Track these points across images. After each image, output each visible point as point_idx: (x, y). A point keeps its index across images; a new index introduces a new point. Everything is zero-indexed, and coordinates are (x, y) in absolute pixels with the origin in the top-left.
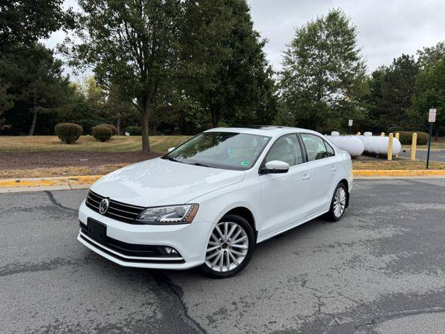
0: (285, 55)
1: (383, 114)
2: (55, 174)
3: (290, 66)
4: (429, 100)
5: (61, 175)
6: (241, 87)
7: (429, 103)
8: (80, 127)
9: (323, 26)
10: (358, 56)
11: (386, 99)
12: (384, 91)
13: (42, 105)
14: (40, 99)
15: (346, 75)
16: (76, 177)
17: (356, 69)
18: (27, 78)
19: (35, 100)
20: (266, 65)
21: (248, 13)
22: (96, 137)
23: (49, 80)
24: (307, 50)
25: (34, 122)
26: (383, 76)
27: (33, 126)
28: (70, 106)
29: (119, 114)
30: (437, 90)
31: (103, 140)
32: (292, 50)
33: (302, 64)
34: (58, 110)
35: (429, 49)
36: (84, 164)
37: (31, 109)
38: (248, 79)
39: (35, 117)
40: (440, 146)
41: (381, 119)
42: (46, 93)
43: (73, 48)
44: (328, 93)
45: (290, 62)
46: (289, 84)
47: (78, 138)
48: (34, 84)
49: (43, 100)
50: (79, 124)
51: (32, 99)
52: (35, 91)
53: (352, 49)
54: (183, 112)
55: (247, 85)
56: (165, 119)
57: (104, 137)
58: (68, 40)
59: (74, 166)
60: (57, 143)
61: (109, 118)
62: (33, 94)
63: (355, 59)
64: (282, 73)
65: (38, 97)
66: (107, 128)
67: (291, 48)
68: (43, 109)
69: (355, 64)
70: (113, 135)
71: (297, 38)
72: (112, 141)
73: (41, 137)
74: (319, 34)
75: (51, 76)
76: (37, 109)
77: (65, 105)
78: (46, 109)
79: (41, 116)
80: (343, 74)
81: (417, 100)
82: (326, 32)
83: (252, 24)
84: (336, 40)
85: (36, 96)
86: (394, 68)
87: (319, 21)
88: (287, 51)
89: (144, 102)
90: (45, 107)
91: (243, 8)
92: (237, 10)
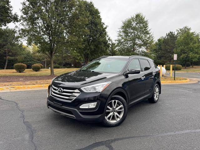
0: (118, 33)
1: (163, 57)
2: (5, 85)
3: (120, 37)
4: (181, 51)
5: (8, 86)
6: (97, 46)
7: (181, 52)
8: (26, 65)
9: (134, 20)
10: (149, 32)
11: (164, 51)
12: (163, 47)
13: (10, 56)
14: (9, 53)
15: (145, 41)
16: (13, 86)
17: (149, 38)
18: (3, 44)
19: (7, 53)
20: (108, 37)
21: (99, 14)
22: (33, 70)
23: (13, 45)
24: (128, 30)
25: (7, 63)
26: (162, 41)
27: (6, 65)
28: (23, 56)
29: (45, 59)
30: (184, 47)
31: (37, 71)
32: (121, 30)
33: (126, 36)
34: (17, 58)
35: (181, 29)
36: (21, 81)
37: (5, 57)
38: (100, 43)
39: (7, 61)
40: (186, 70)
41: (162, 59)
42: (11, 50)
43: (19, 30)
44: (138, 48)
45: (121, 36)
46: (121, 45)
47: (24, 70)
48: (6, 47)
49: (10, 54)
50: (25, 64)
51: (5, 53)
52: (6, 50)
53: (147, 29)
54: (75, 58)
55: (99, 45)
56: (67, 61)
57: (37, 69)
58: (16, 27)
59: (16, 82)
60: (15, 72)
61: (42, 61)
62: (6, 51)
63: (148, 34)
64: (117, 40)
65: (8, 52)
66: (38, 65)
68: (10, 57)
69: (148, 36)
70: (41, 68)
71: (123, 25)
72: (41, 71)
73: (9, 70)
74: (132, 23)
75: (14, 42)
76: (8, 57)
77: (21, 56)
78: (12, 58)
79: (10, 61)
80: (144, 40)
81: (176, 51)
82: (136, 22)
83: (101, 19)
84: (140, 26)
85: (7, 52)
86: (167, 38)
87: (132, 18)
88: (119, 31)
89: (51, 53)
90: (11, 57)
91: (97, 12)
92: (94, 13)
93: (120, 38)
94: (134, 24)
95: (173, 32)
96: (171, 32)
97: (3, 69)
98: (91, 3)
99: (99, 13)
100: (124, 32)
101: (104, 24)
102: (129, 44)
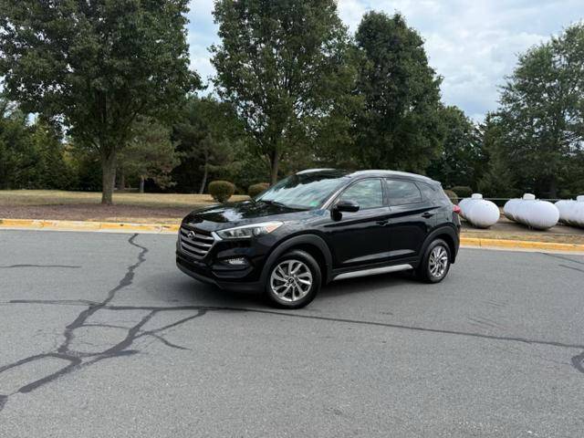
0: (504, 90)
13: (210, 162)
14: (209, 156)
19: (206, 157)
21: (421, 46)
25: (205, 180)
27: (204, 185)
37: (201, 166)
39: (206, 174)
42: (214, 150)
45: (510, 100)
49: (212, 158)
51: (202, 156)
52: (205, 148)
60: (211, 201)
62: (204, 150)
64: (498, 115)
65: (208, 154)
66: (263, 187)
67: (512, 81)
68: (211, 166)
71: (520, 67)
74: (555, 59)
76: (207, 166)
79: (210, 174)
83: (426, 59)
85: (206, 154)
87: (555, 41)
88: (506, 85)
89: (273, 157)
90: (214, 165)
91: (413, 40)
92: (402, 45)
93: (507, 107)
94: (560, 61)
97: (198, 192)
98: (397, 17)
99: (422, 43)
100: (521, 88)
101: (433, 72)
102: (536, 125)
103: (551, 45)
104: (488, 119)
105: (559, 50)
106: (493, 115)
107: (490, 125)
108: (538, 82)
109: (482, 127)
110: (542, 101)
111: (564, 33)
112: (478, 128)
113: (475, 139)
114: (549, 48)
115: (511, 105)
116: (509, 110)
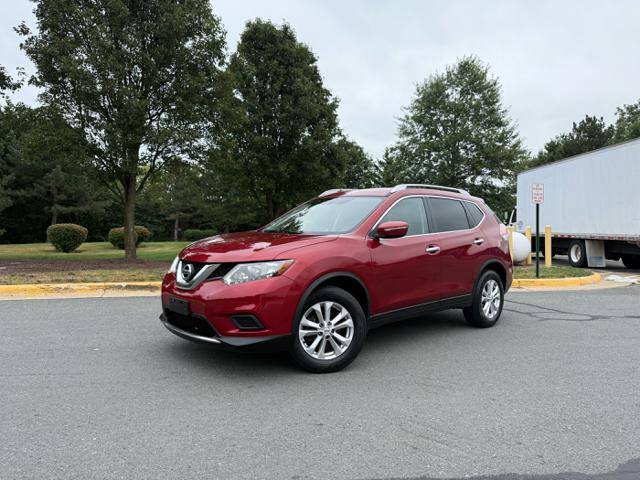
8: (84, 230)
10: (504, 120)
21: (315, 64)
22: (113, 244)
26: (561, 149)
31: (122, 248)
35: (632, 108)
39: (54, 219)
45: (407, 133)
50: (84, 225)
52: (52, 184)
60: (50, 251)
64: (397, 148)
67: (409, 112)
71: (418, 98)
74: (448, 92)
82: (460, 86)
86: (575, 137)
90: (67, 206)
91: (305, 57)
92: (292, 60)
93: (405, 140)
94: (453, 95)
95: (598, 118)
96: (589, 120)
98: (286, 28)
99: (313, 60)
100: (418, 120)
101: (328, 94)
102: (434, 160)
103: (445, 77)
104: (387, 154)
105: (452, 83)
106: (392, 150)
107: (389, 161)
108: (434, 115)
109: (380, 163)
110: (438, 135)
111: (457, 66)
112: (377, 164)
113: (375, 175)
114: (443, 80)
115: (409, 138)
116: (407, 143)
